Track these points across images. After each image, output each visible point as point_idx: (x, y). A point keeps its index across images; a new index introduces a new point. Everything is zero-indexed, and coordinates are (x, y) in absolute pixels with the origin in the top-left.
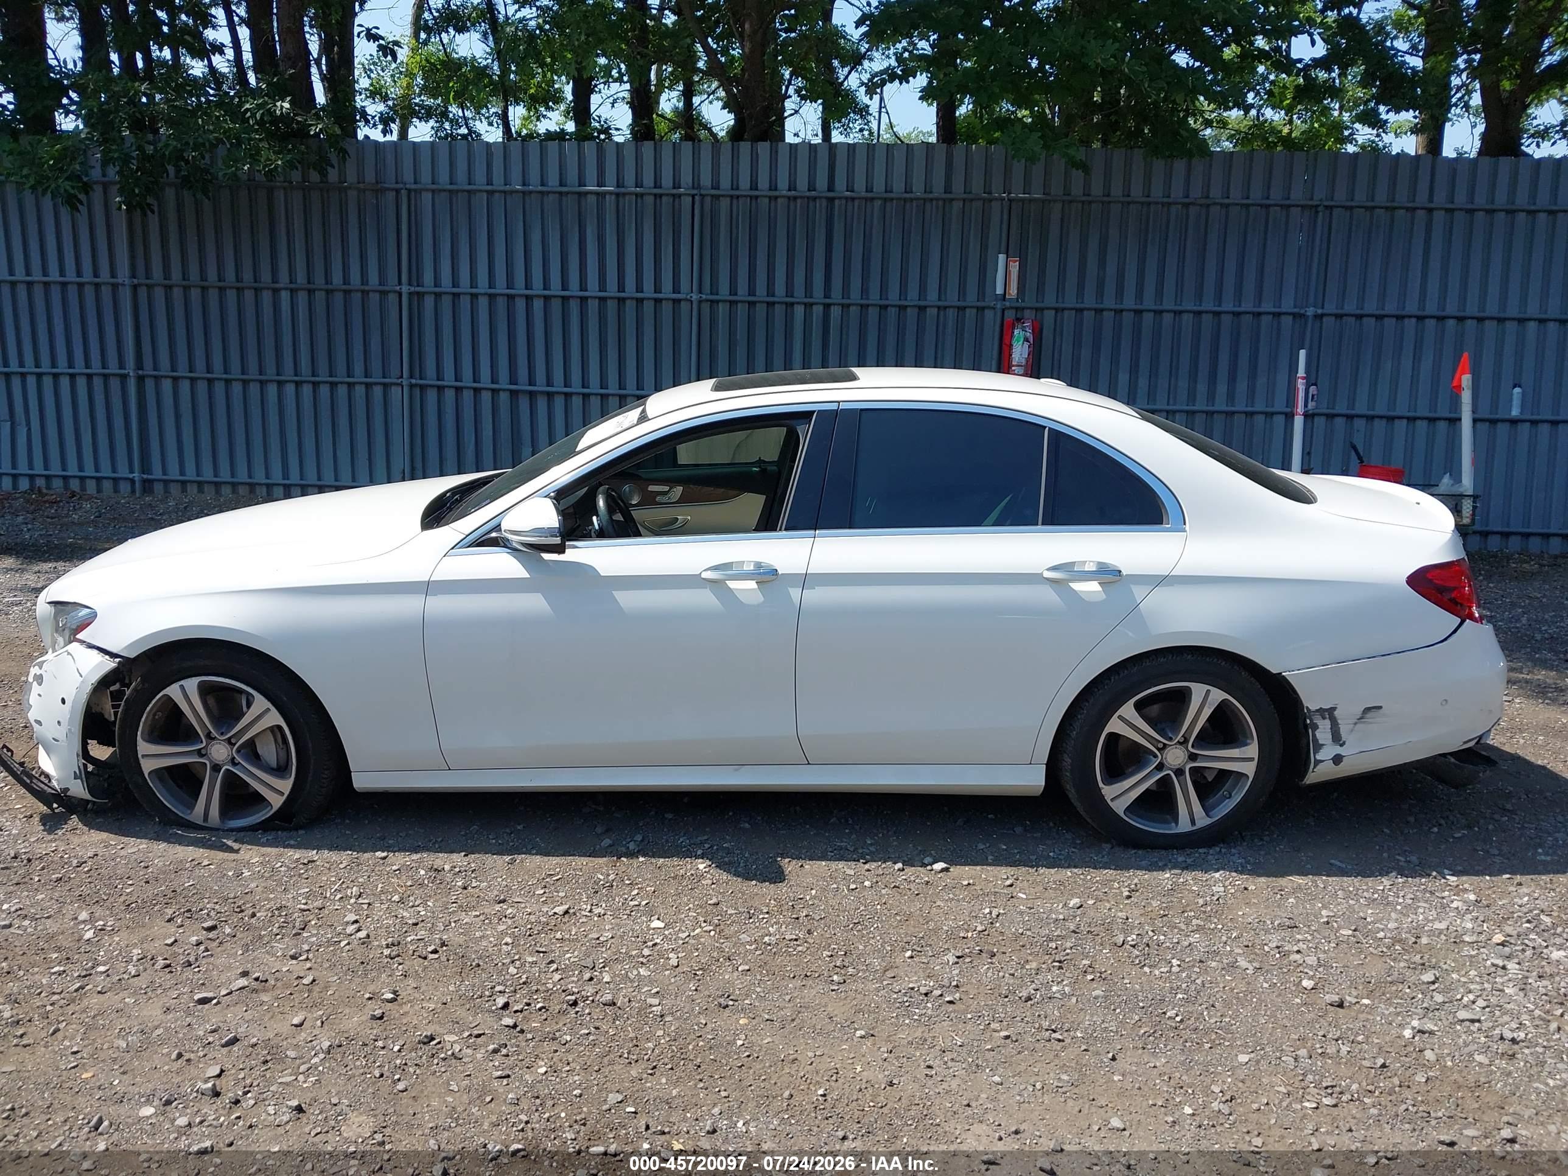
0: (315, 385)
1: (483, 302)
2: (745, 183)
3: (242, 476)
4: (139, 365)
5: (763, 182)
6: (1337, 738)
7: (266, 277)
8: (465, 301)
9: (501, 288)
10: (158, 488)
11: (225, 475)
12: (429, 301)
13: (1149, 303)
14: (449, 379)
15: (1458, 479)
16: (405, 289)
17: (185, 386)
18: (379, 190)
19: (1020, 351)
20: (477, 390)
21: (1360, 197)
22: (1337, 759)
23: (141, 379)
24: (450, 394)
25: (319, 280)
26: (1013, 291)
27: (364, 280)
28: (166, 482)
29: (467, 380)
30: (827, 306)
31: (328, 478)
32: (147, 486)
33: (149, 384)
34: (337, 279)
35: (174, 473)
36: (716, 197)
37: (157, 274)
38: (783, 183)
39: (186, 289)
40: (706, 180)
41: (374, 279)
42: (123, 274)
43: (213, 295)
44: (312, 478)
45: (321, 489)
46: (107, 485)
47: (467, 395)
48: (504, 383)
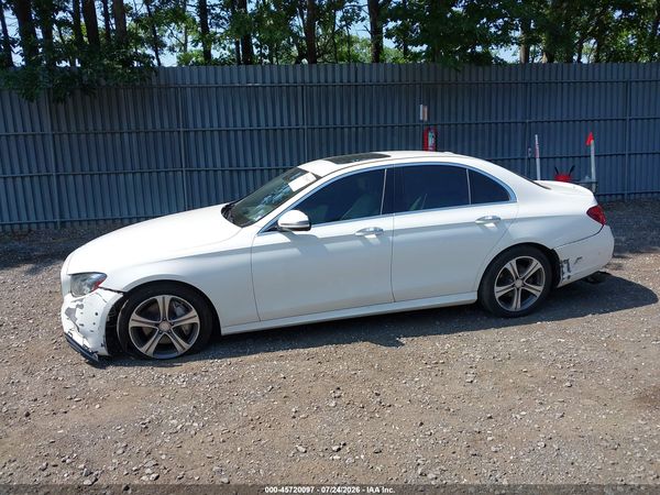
0: (142, 173)
1: (216, 133)
2: (322, 80)
3: (109, 215)
4: (57, 170)
5: (330, 79)
6: (569, 270)
7: (117, 128)
8: (208, 134)
9: (223, 127)
10: (68, 224)
11: (100, 216)
12: (192, 134)
13: (473, 121)
14: (203, 167)
15: (590, 177)
16: (181, 129)
17: (80, 178)
18: (167, 87)
19: (431, 141)
20: (215, 171)
21: (540, 79)
22: (569, 277)
23: (58, 176)
24: (203, 173)
25: (142, 128)
26: (426, 119)
27: (162, 127)
28: (72, 222)
29: (211, 167)
30: (357, 128)
31: (150, 213)
32: (63, 224)
33: (62, 178)
34: (150, 127)
35: (76, 217)
36: (311, 87)
37: (64, 129)
38: (338, 80)
39: (79, 135)
40: (307, 79)
41: (166, 125)
42: (47, 130)
43: (92, 136)
44: (142, 214)
45: (147, 218)
46: (42, 226)
47: (211, 173)
48: (227, 167)
